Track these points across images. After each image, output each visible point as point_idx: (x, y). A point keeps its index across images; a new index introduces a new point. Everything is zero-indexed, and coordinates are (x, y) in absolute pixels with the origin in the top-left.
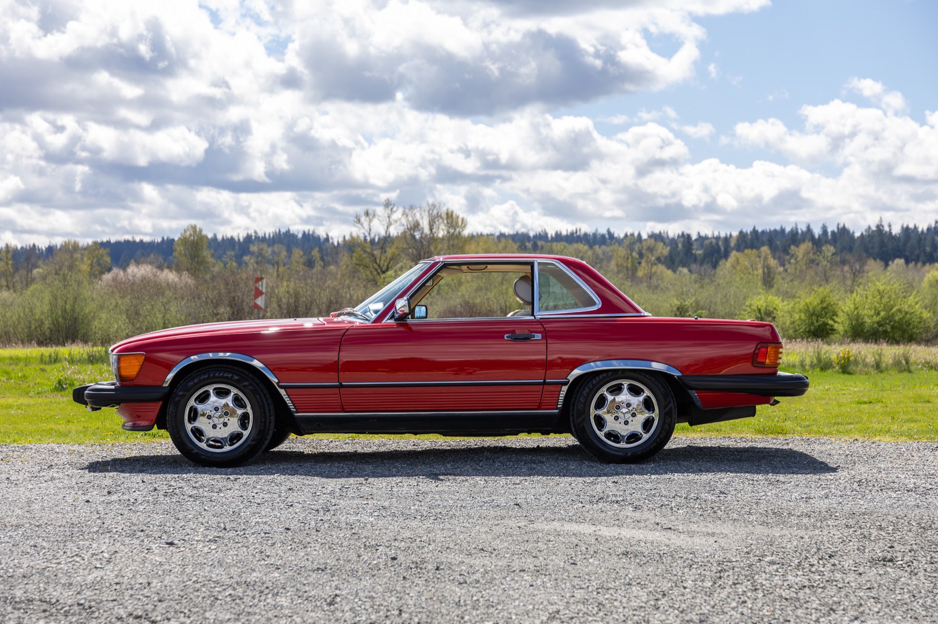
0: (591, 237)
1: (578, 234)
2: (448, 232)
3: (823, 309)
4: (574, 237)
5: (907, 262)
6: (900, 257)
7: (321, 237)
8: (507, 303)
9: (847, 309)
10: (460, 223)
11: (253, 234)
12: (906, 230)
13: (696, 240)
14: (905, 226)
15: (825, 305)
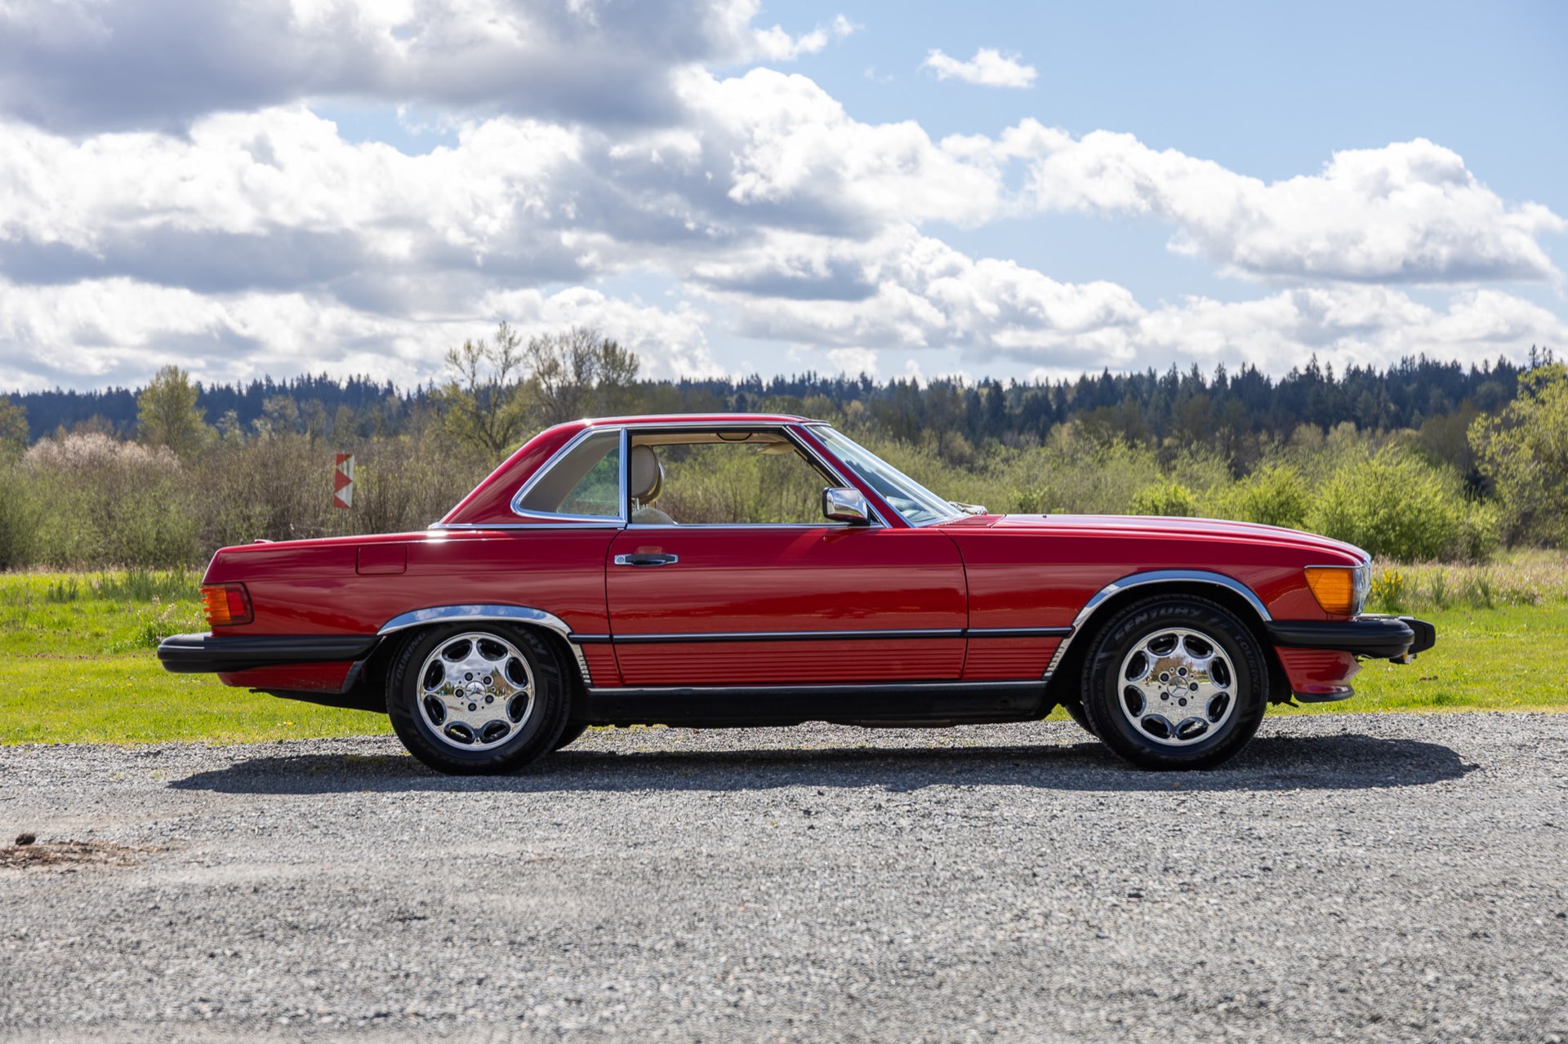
0: (834, 386)
1: (812, 381)
2: (607, 378)
3: (1281, 505)
4: (806, 388)
5: (1359, 428)
6: (1346, 419)
7: (380, 386)
8: (738, 498)
9: (1325, 504)
10: (627, 361)
11: (264, 382)
12: (1354, 375)
13: (1010, 391)
14: (1352, 368)
15: (1283, 498)
